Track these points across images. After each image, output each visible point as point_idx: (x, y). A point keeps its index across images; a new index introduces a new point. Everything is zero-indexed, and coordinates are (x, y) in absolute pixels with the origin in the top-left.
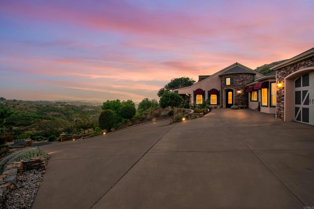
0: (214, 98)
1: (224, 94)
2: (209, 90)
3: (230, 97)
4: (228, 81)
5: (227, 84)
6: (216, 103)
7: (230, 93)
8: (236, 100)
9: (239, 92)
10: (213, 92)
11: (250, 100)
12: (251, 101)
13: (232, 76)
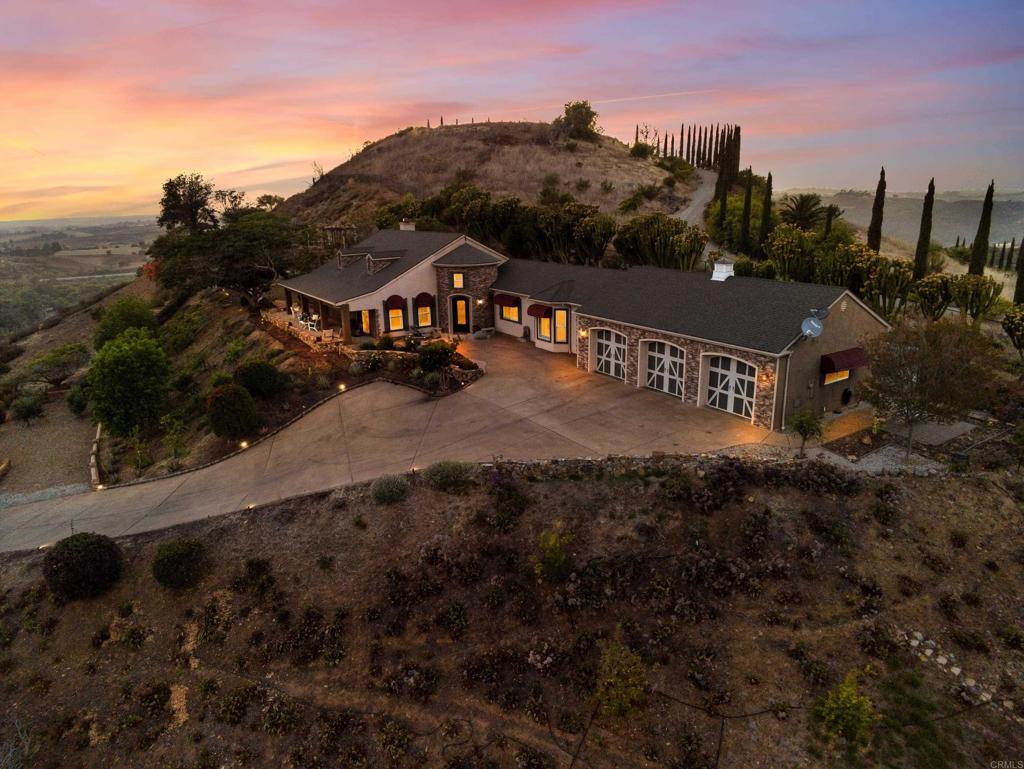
0: (425, 313)
1: (449, 304)
2: (415, 297)
3: (461, 312)
4: (458, 281)
5: (456, 286)
6: (430, 324)
7: (461, 304)
8: (475, 317)
9: (480, 302)
10: (422, 300)
11: (498, 317)
12: (502, 317)
13: (465, 271)
